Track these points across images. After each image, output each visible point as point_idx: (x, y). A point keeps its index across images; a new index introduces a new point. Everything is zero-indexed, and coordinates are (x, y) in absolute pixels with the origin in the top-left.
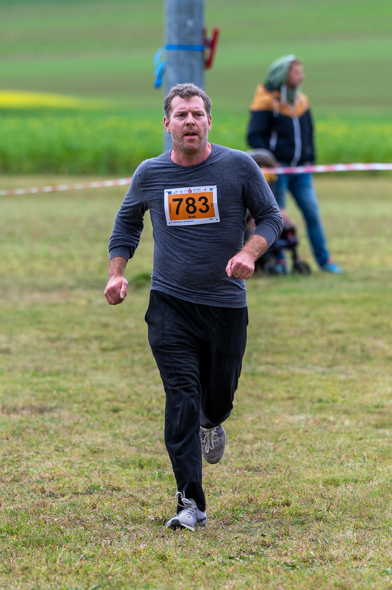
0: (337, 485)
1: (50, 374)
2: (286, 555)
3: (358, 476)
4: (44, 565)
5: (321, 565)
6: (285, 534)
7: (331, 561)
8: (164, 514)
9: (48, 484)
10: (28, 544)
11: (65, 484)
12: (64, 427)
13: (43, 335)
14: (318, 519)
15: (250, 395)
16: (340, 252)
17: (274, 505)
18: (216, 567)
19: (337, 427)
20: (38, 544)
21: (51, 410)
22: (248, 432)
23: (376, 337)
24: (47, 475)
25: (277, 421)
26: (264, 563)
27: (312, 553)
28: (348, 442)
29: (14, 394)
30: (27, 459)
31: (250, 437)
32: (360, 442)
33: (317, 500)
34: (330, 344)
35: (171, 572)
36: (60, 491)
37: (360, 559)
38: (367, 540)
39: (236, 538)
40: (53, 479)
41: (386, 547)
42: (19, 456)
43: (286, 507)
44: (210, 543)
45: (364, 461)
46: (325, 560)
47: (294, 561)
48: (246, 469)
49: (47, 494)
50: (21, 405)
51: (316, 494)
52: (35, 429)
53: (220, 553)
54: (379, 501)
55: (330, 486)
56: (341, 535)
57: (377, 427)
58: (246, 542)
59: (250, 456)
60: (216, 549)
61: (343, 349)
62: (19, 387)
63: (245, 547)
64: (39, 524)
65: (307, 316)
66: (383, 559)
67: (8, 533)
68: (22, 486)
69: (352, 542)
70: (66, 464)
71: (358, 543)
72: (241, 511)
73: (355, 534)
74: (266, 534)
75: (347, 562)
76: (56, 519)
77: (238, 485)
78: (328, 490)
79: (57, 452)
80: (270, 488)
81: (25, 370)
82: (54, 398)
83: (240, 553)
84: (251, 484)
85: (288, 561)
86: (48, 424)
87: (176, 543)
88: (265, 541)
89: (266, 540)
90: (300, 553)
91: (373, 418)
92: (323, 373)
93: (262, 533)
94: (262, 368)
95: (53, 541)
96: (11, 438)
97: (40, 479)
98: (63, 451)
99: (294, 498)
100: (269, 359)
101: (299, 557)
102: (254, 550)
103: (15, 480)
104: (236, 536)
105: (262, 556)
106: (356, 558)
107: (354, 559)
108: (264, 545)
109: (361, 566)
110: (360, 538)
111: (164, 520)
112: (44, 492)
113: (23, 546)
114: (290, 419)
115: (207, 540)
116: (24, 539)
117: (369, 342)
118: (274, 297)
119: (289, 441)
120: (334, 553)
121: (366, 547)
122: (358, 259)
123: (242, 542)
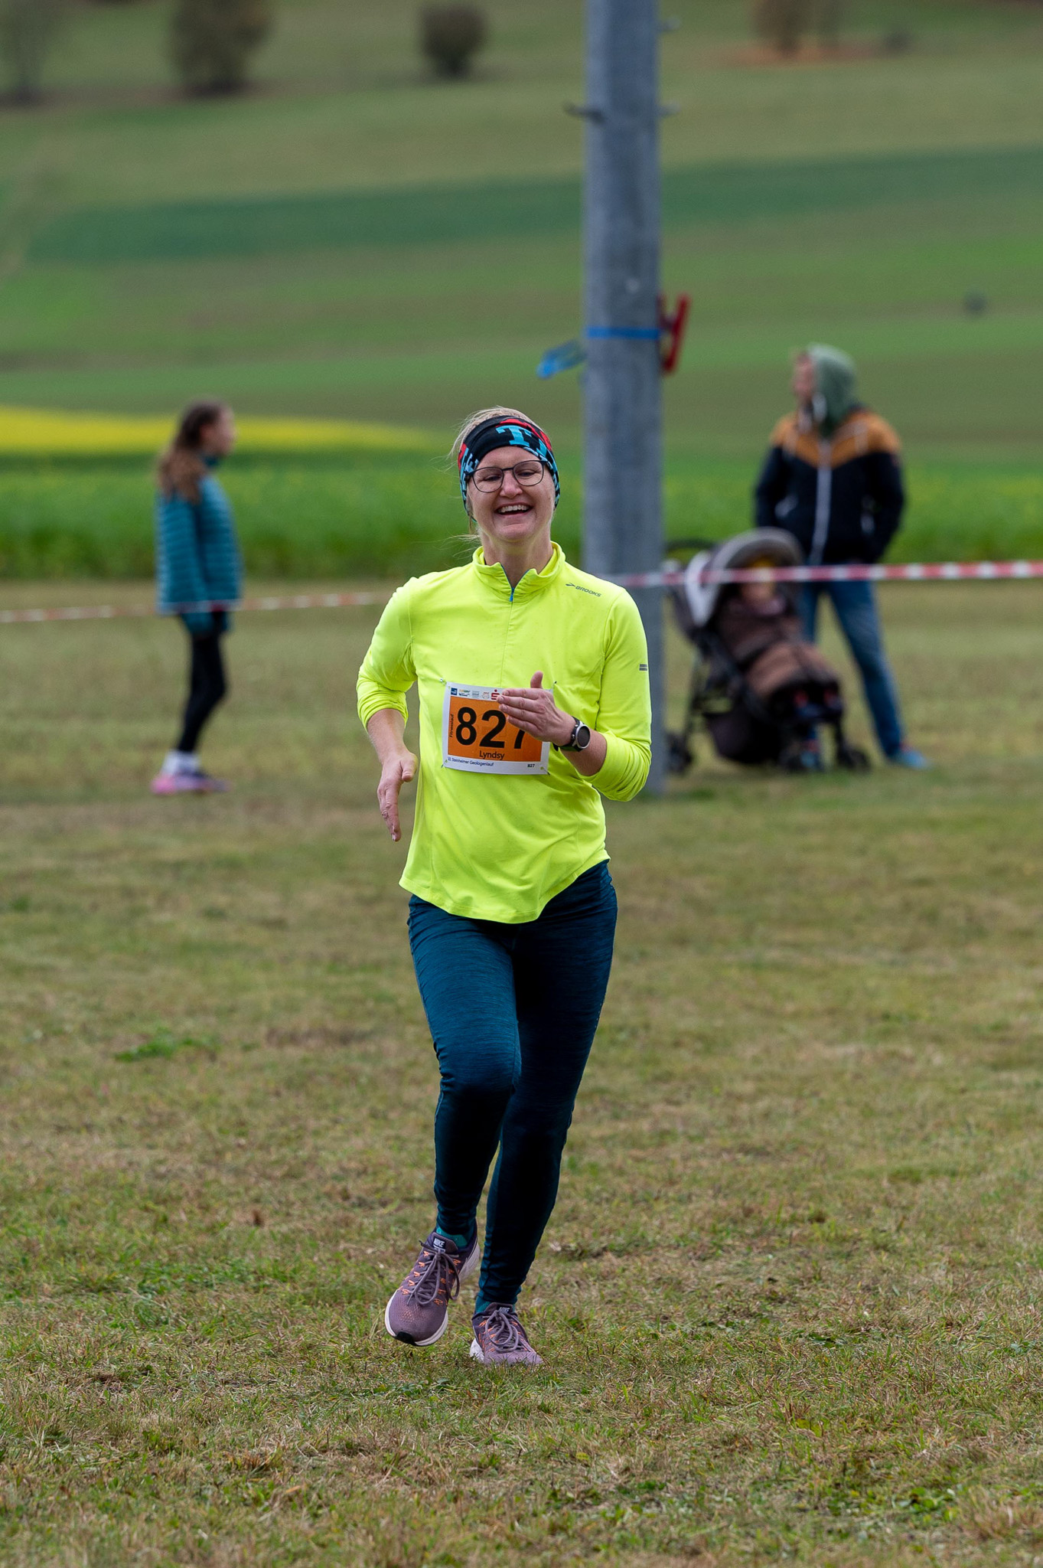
0: (916, 1181)
1: (363, 967)
2: (816, 1317)
3: (958, 1163)
4: (343, 1339)
5: (884, 1338)
6: (815, 1278)
7: (903, 1329)
8: (580, 1239)
9: (354, 1181)
10: (315, 1298)
11: (388, 1181)
12: (387, 1070)
13: (349, 892)
14: (878, 1248)
15: (749, 1007)
16: (927, 728)
17: (794, 1221)
18: (678, 1343)
19: (917, 1067)
20: (335, 1300)
21: (363, 1037)
22: (746, 1078)
23: (995, 893)
24: (353, 1165)
25: (801, 1056)
26: (773, 1333)
27: (866, 1313)
28: (940, 1096)
29: (292, 1007)
30: (316, 1133)
31: (748, 1087)
32: (962, 1097)
33: (878, 1210)
34: (907, 906)
35: (590, 1352)
36: (378, 1196)
37: (959, 1325)
38: (973, 1287)
39: (720, 1285)
40: (365, 1172)
41: (1009, 1303)
42: (300, 1127)
43: (816, 1225)
44: (667, 1296)
45: (970, 1134)
46: (892, 1326)
47: (830, 1329)
48: (740, 1151)
49: (353, 1203)
50: (305, 1027)
51: (875, 1200)
52: (332, 1076)
53: (688, 1315)
54: (999, 1211)
55: (902, 1184)
56: (923, 1278)
57: (996, 1067)
58: (739, 1294)
59: (747, 1128)
60: (679, 1307)
61: (931, 917)
62: (301, 993)
63: (735, 1303)
64: (337, 1261)
65: (862, 851)
66: (1004, 1325)
67: (276, 1277)
68: (305, 1186)
69: (945, 1291)
70: (391, 1143)
71: (955, 1295)
72: (728, 1234)
73: (951, 1277)
74: (776, 1277)
75: (933, 1331)
76: (369, 1251)
77: (724, 1182)
78: (899, 1190)
79: (372, 1121)
80: (786, 1187)
81: (313, 960)
82: (370, 1014)
83: (727, 1315)
84: (749, 1180)
85: (820, 1330)
86: (356, 1064)
87: (603, 1297)
88: (775, 1292)
89: (778, 1289)
90: (843, 1315)
91: (989, 1051)
92: (893, 963)
93: (769, 1276)
94: (773, 955)
95: (363, 1294)
96: (284, 1093)
97: (340, 1173)
98: (385, 1118)
99: (833, 1207)
100: (789, 936)
101: (840, 1321)
102: (754, 1309)
103: (291, 1175)
104: (717, 1282)
105: (767, 1320)
106: (951, 1324)
107: (947, 1325)
108: (773, 1299)
109: (962, 1339)
110: (960, 1284)
111: (579, 1252)
112: (346, 1196)
113: (304, 1303)
114: (827, 1053)
115: (662, 1292)
116: (308, 1289)
117: (982, 902)
118: (800, 815)
119: (824, 1095)
120: (908, 1313)
121: (971, 1303)
122: (962, 741)
123: (730, 1294)
